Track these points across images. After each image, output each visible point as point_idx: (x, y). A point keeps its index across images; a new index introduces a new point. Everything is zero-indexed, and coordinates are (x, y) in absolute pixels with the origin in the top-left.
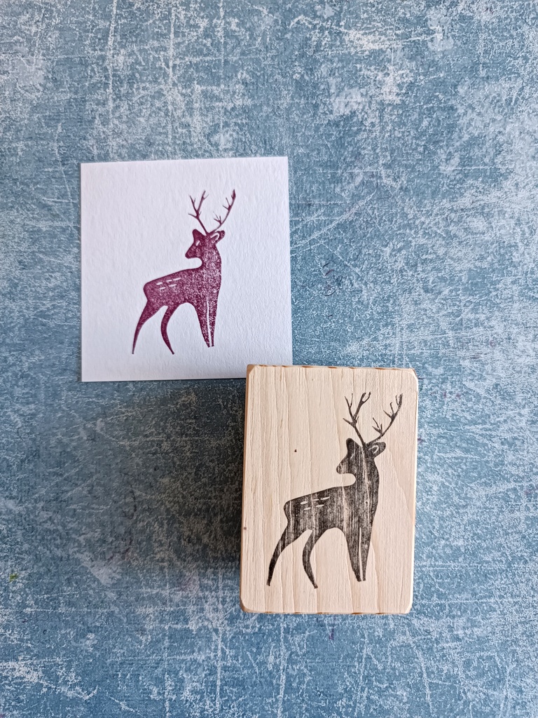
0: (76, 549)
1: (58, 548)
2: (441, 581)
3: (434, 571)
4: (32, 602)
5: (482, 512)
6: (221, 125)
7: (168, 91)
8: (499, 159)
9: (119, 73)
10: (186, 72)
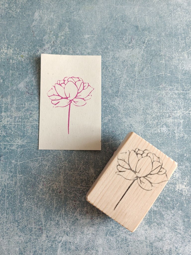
0: (30, 77)
1: (31, 71)
2: (13, 197)
3: (16, 195)
4: (14, 62)
5: (35, 212)
6: (169, 129)
7: (181, 111)
8: (155, 224)
9: (187, 95)
10: (187, 118)
